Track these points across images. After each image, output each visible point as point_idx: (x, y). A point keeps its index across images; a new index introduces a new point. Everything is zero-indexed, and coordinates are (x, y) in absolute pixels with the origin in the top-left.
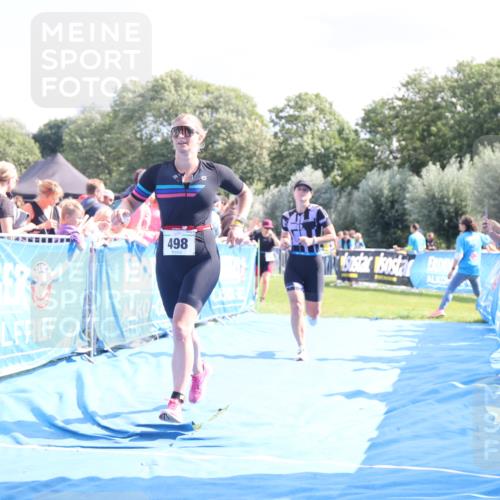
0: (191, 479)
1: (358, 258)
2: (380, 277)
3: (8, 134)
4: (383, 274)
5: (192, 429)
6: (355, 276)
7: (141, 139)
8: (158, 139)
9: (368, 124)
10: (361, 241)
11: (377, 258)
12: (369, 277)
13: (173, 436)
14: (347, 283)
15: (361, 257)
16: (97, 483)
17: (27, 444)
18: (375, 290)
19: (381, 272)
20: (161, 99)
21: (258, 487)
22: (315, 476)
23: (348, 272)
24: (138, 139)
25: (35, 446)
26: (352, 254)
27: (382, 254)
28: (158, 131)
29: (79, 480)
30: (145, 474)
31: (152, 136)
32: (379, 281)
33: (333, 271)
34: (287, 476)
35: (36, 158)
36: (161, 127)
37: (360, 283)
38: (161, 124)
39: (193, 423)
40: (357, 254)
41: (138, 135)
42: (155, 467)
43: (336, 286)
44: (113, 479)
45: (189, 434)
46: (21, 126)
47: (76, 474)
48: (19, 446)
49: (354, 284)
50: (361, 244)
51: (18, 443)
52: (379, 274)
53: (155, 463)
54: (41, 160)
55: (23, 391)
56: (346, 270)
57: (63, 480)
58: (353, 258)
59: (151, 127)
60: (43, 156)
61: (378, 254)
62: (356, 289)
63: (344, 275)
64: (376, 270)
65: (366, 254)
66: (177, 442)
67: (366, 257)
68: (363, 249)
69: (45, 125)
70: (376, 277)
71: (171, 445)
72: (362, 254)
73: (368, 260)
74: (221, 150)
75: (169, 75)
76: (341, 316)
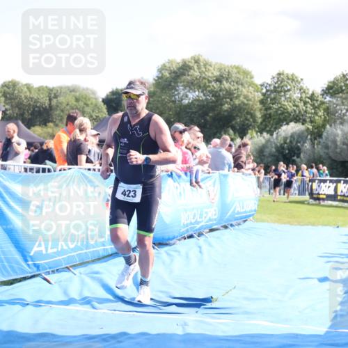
0: (211, 336)
1: (325, 184)
2: (342, 198)
3: (85, 99)
4: (344, 196)
5: (211, 302)
6: (324, 197)
7: (174, 102)
8: (186, 102)
9: (331, 91)
10: (327, 172)
11: (339, 185)
12: (333, 197)
13: (198, 306)
14: (317, 202)
15: (328, 184)
16: (147, 337)
17: (100, 309)
18: (336, 207)
19: (342, 194)
20: (188, 75)
21: (257, 343)
22: (296, 336)
23: (318, 194)
24: (173, 101)
25: (106, 311)
26: (321, 181)
27: (342, 182)
28: (187, 96)
29: (134, 334)
30: (180, 331)
31: (182, 100)
32: (340, 201)
33: (307, 193)
34: (277, 335)
35: (104, 115)
36: (188, 93)
37: (326, 202)
38: (189, 91)
39: (212, 297)
40: (325, 181)
41: (173, 99)
42: (186, 327)
43: (308, 204)
44: (158, 334)
45: (209, 305)
46: (94, 93)
47: (133, 330)
48: (95, 310)
49: (322, 203)
50: (327, 175)
51: (94, 308)
52: (340, 196)
53: (186, 324)
54: (107, 116)
55: (97, 273)
56: (317, 192)
57: (124, 334)
58: (322, 184)
59: (182, 93)
60: (109, 114)
61: (339, 181)
62: (323, 206)
63: (315, 196)
64: (339, 193)
65: (331, 181)
66: (201, 310)
67: (331, 184)
68: (328, 178)
69: (110, 92)
70: (339, 198)
71: (197, 312)
72: (328, 182)
73: (333, 186)
74: (227, 111)
75: (193, 58)
76: (313, 225)
